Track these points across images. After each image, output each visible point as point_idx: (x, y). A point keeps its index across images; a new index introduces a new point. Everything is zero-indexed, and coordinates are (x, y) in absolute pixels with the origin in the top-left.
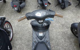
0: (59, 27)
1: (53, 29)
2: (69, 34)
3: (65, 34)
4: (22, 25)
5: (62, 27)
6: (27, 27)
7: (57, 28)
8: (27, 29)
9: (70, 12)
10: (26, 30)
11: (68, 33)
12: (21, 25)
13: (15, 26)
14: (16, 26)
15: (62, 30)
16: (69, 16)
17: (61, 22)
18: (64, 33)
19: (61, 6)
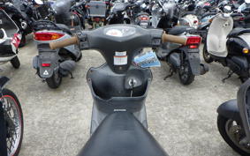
0: (179, 128)
1: (162, 132)
2: (215, 149)
3: (202, 147)
4: (57, 122)
5: (190, 128)
6: (74, 125)
7: (173, 131)
8: (74, 131)
9: (208, 91)
10: (69, 135)
11: (213, 146)
12: (55, 121)
13: (33, 123)
14: (36, 124)
15: (190, 137)
16: (208, 102)
17: (184, 116)
18: (199, 143)
19: (180, 75)
